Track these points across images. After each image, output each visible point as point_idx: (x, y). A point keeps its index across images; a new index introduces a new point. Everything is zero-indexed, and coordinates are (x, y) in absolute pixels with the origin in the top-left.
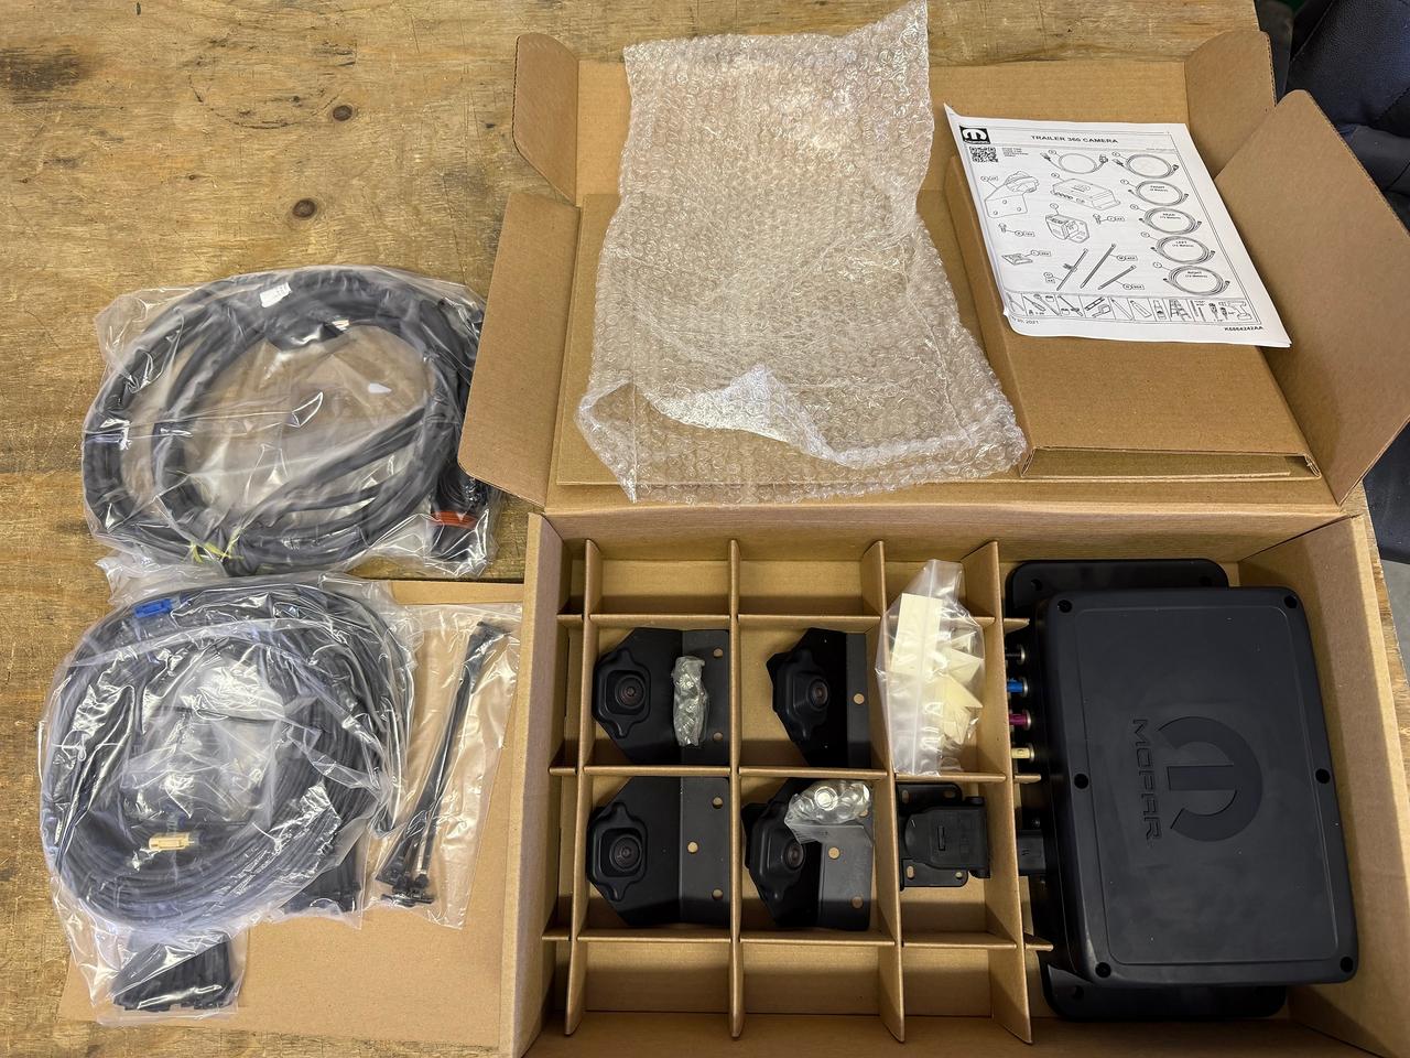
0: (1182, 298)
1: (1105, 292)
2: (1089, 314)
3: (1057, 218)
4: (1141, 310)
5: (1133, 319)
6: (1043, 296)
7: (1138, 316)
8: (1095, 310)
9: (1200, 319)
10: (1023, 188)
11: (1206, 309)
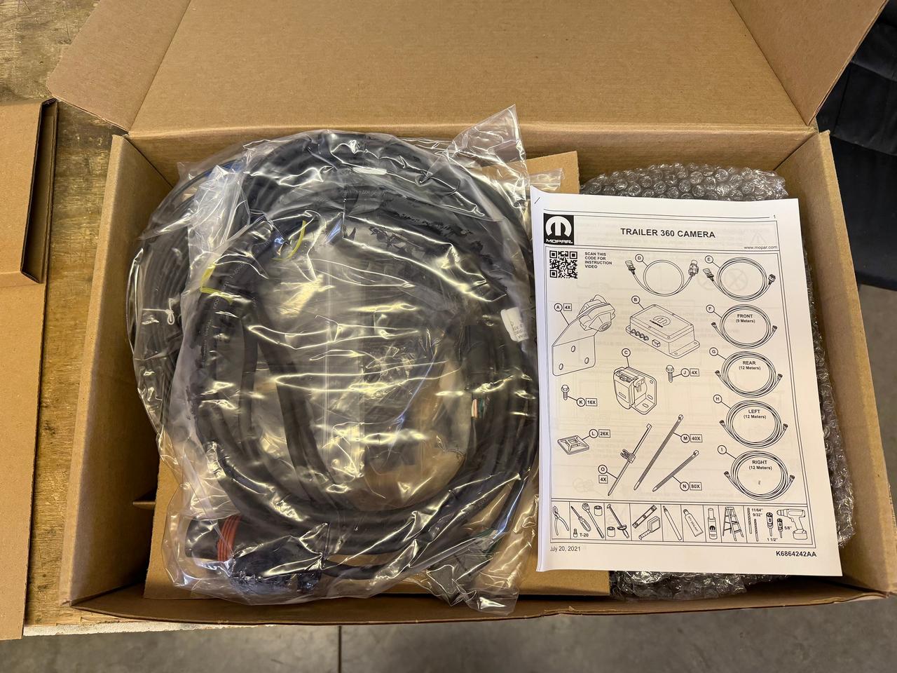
0: (739, 504)
1: (660, 496)
2: (635, 534)
3: (627, 373)
4: (694, 524)
5: (681, 540)
6: (592, 506)
7: (688, 536)
8: (643, 528)
9: (752, 538)
10: (597, 324)
11: (762, 521)
